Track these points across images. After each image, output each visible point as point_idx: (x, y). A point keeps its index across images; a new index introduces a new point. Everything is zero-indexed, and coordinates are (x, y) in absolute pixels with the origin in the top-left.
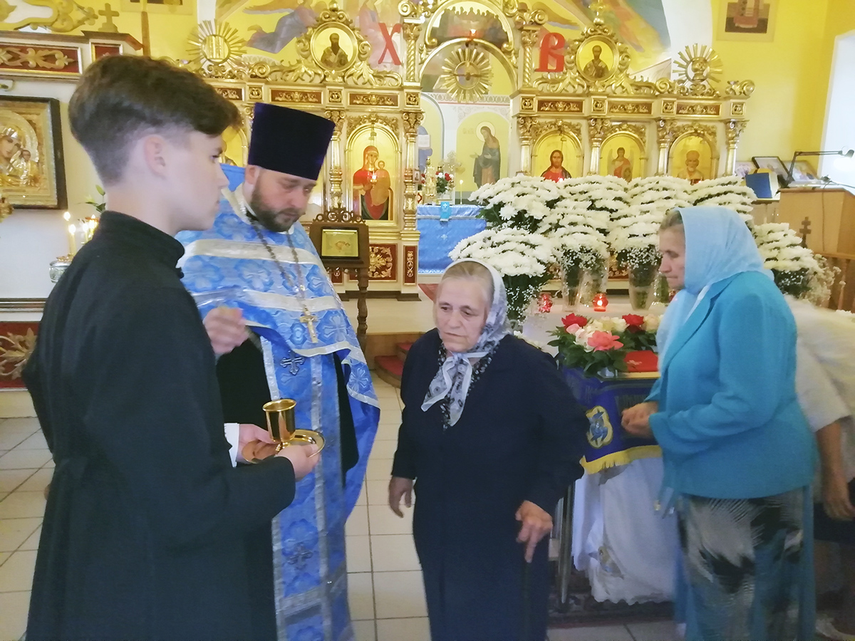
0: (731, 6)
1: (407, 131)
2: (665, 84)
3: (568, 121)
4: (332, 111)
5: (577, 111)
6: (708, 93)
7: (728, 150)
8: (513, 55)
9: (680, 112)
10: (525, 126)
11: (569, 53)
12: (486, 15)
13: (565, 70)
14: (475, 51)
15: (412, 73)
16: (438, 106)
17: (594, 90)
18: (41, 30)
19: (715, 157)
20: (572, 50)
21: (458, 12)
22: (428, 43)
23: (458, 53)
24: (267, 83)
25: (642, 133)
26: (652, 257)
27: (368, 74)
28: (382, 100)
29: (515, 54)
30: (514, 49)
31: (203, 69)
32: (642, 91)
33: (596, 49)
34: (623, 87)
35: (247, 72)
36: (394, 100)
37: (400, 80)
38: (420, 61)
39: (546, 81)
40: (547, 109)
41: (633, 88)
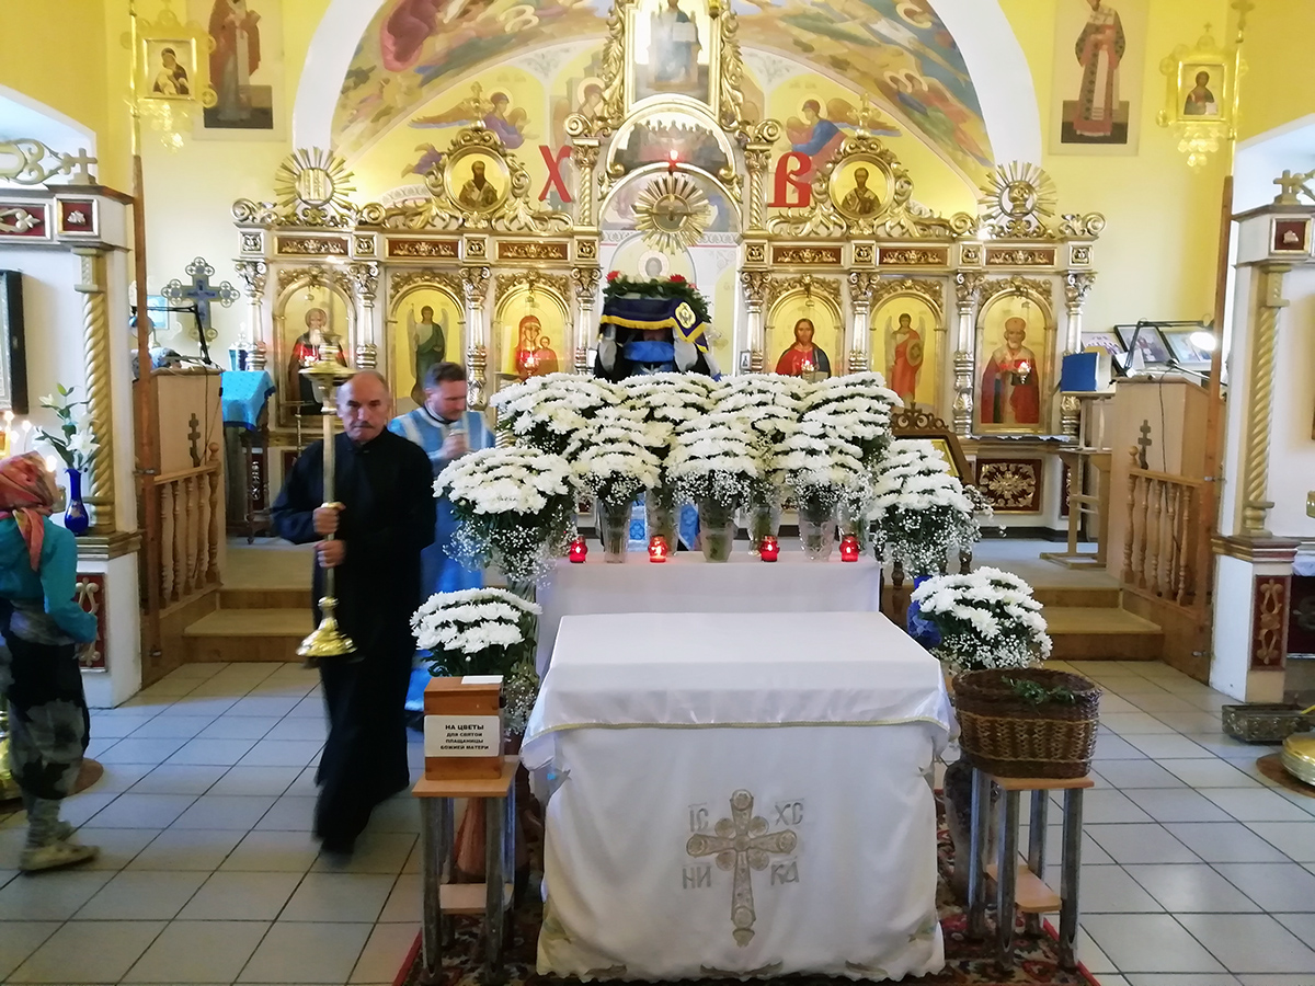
0: (1066, 105)
1: (579, 295)
2: (964, 221)
3: (821, 276)
4: (470, 268)
5: (833, 262)
6: (1035, 232)
7: (1069, 316)
8: (735, 184)
9: (992, 260)
10: (751, 285)
11: (819, 180)
12: (694, 130)
13: (812, 204)
14: (682, 180)
15: (587, 213)
17: (858, 232)
19: (1051, 327)
20: (823, 175)
21: (654, 129)
22: (610, 171)
23: (657, 184)
24: (383, 231)
25: (935, 291)
27: (524, 218)
28: (544, 251)
29: (738, 183)
30: (736, 176)
31: (296, 215)
32: (932, 232)
33: (858, 173)
34: (903, 227)
35: (354, 216)
36: (563, 249)
37: (570, 223)
38: (600, 196)
39: (786, 220)
40: (787, 260)
41: (918, 227)
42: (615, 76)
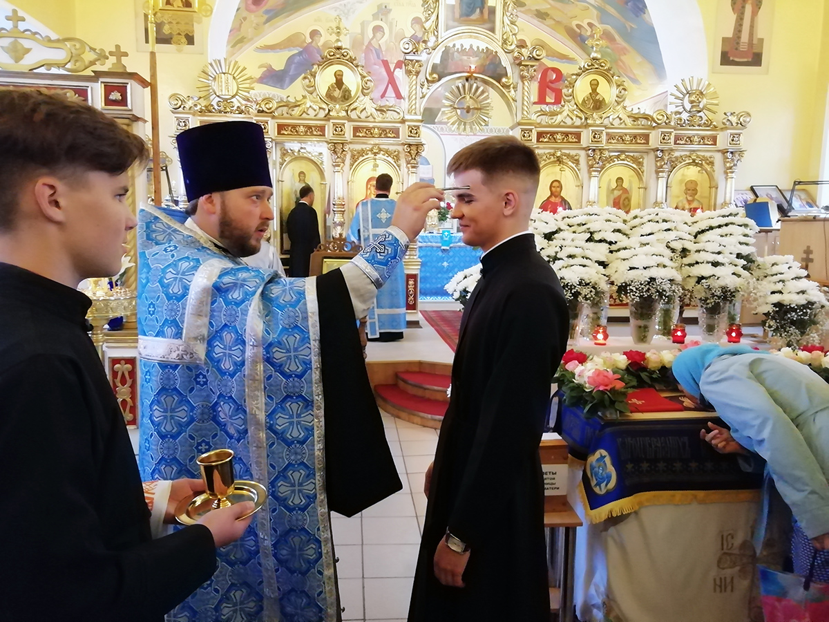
0: (725, 40)
1: (408, 163)
2: (662, 115)
3: (567, 152)
4: (335, 143)
5: (576, 142)
6: (705, 123)
7: (727, 179)
8: (512, 89)
9: (678, 142)
11: (567, 87)
12: (485, 51)
13: (563, 103)
14: (475, 85)
15: (414, 107)
16: (440, 138)
17: (592, 122)
18: (54, 71)
19: (714, 186)
20: (570, 83)
21: (458, 49)
22: (429, 78)
23: (458, 88)
24: (273, 117)
25: (640, 162)
26: (653, 290)
27: (371, 109)
28: (384, 133)
29: (513, 88)
30: (512, 83)
31: (212, 105)
32: (639, 123)
33: (593, 82)
34: (621, 119)
35: (254, 107)
36: (396, 132)
37: (402, 114)
38: (421, 96)
39: (544, 114)
40: (546, 140)
41: (631, 119)
42: (432, 13)
